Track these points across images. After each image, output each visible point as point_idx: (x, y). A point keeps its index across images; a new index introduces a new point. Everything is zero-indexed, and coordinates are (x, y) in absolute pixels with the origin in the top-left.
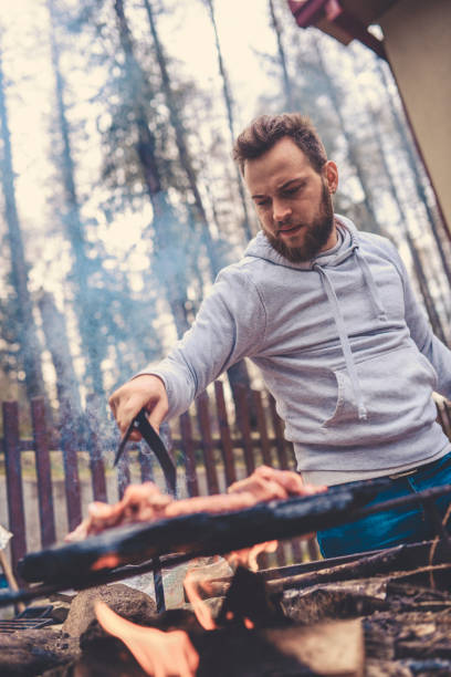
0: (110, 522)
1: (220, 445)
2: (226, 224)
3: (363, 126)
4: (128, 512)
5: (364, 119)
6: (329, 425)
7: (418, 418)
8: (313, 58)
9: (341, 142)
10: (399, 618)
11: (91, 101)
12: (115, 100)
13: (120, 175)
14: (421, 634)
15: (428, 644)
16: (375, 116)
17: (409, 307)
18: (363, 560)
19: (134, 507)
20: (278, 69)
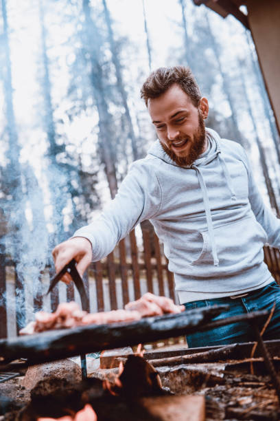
0: (48, 325)
1: (131, 267)
2: (144, 126)
3: (233, 69)
4: (59, 320)
5: (235, 64)
6: (195, 264)
7: (251, 262)
8: (205, 24)
9: (219, 78)
10: (231, 390)
11: (63, 45)
12: (78, 45)
13: (79, 92)
14: (243, 403)
15: (247, 411)
16: (242, 63)
17: (251, 189)
18: (210, 351)
19: (63, 318)
20: (182, 30)
